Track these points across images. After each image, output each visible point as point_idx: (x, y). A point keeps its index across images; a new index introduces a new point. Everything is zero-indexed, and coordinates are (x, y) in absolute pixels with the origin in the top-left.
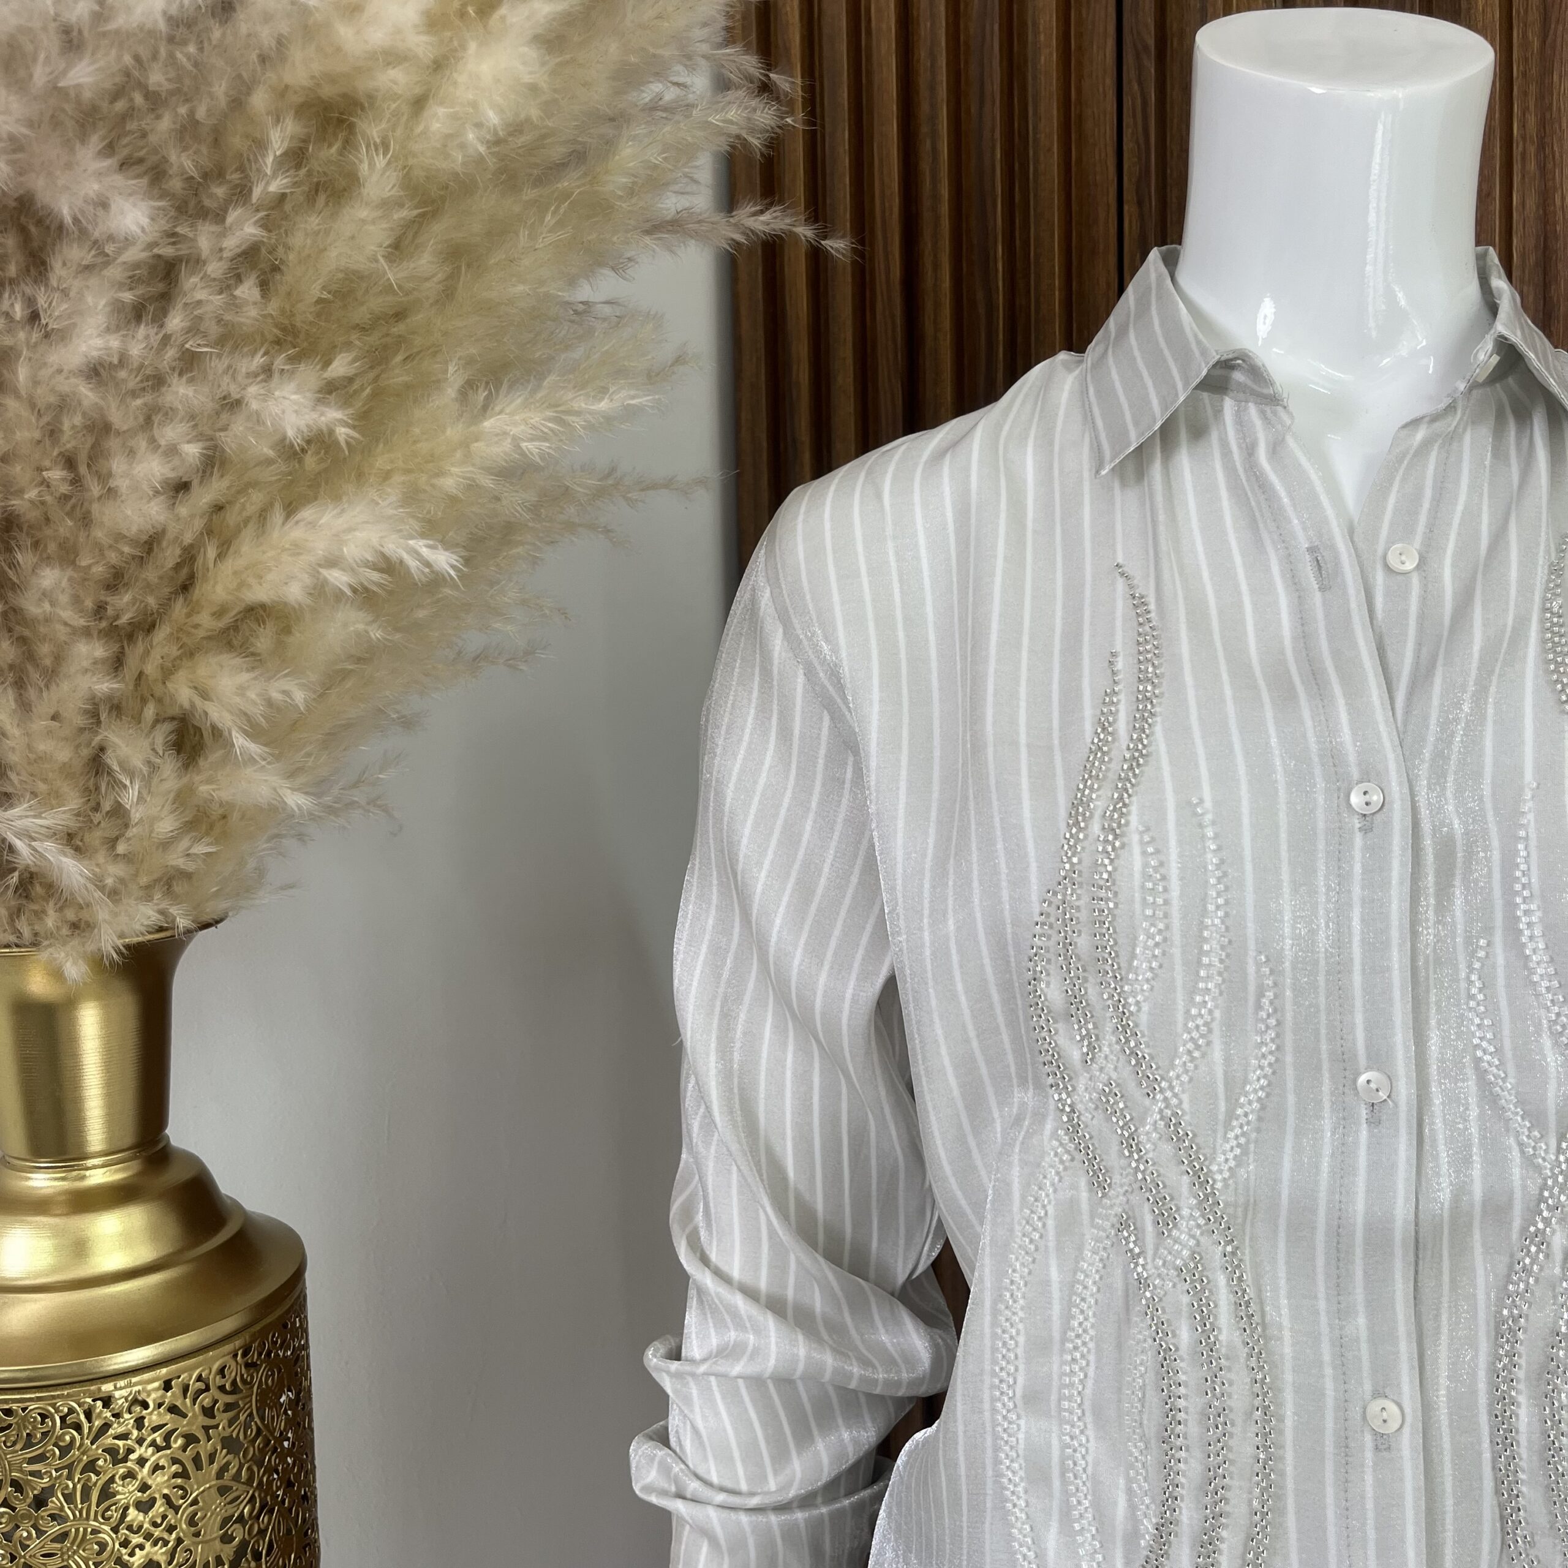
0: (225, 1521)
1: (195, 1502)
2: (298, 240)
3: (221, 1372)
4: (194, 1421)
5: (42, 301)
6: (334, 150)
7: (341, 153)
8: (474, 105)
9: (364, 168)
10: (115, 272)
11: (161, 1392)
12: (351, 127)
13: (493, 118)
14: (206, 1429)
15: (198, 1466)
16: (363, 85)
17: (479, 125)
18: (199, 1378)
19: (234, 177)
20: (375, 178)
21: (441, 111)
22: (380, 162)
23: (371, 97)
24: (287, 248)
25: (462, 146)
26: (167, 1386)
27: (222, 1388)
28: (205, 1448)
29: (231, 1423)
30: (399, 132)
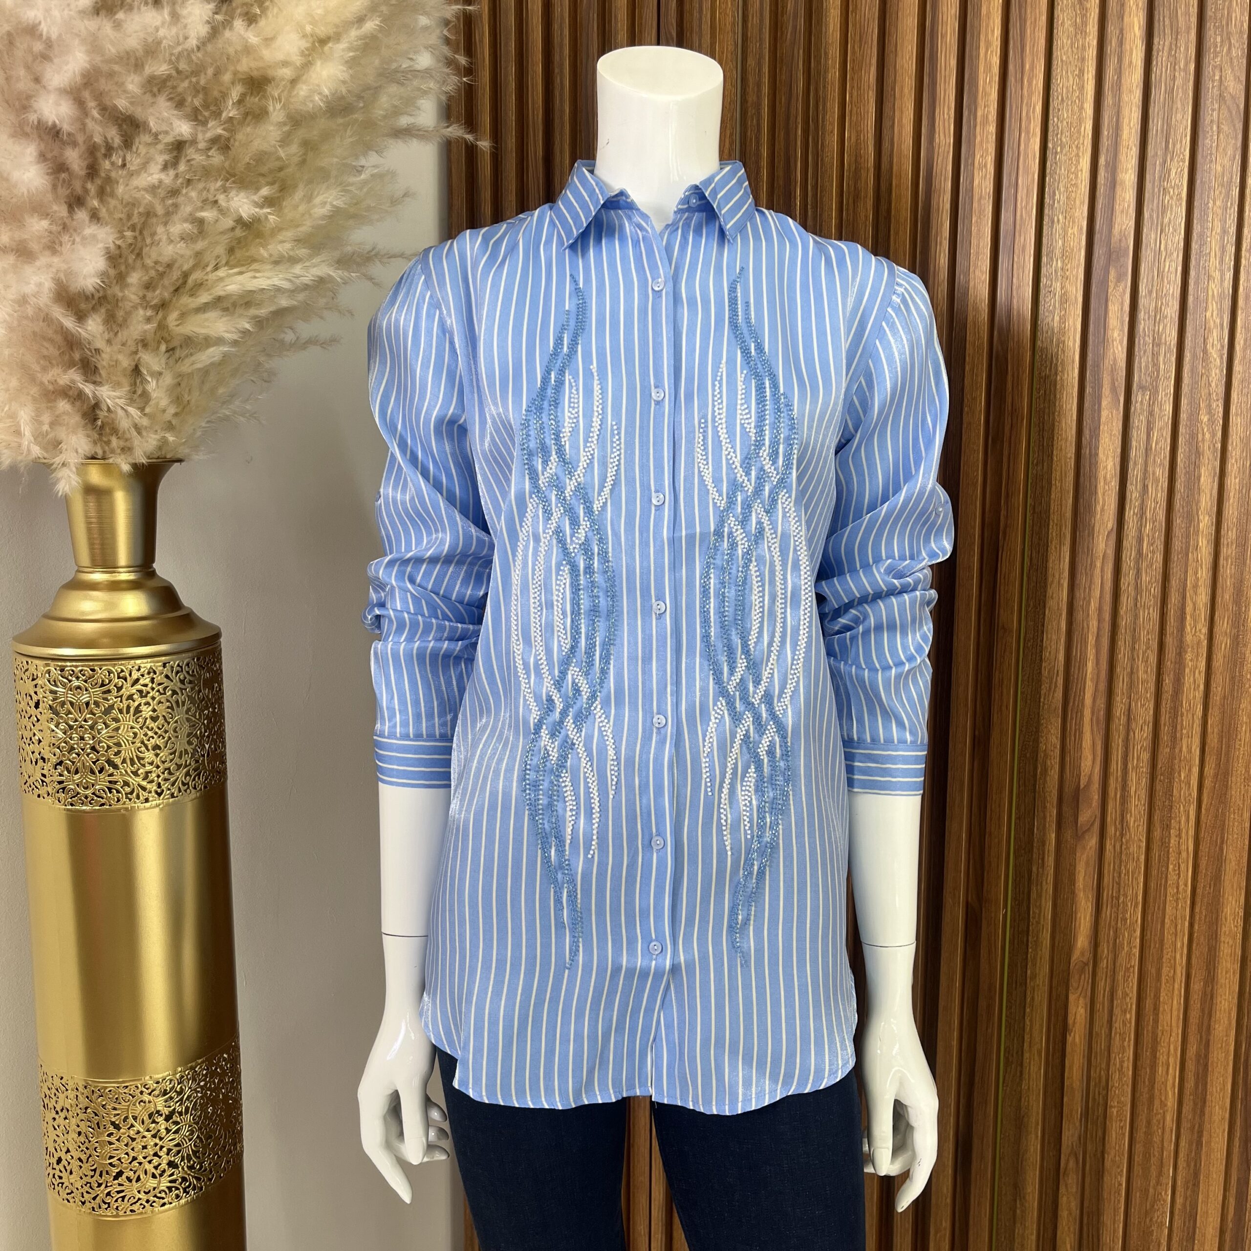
0: (189, 735)
1: (176, 722)
2: (240, 136)
3: (188, 665)
4: (176, 684)
5: (128, 158)
6: (257, 99)
7: (259, 100)
8: (318, 86)
9: (271, 108)
10: (160, 147)
11: (162, 668)
12: (265, 91)
13: (326, 92)
14: (181, 689)
15: (178, 706)
16: (270, 73)
17: (320, 94)
18: (178, 665)
19: (213, 108)
20: (275, 113)
21: (304, 87)
22: (278, 106)
23: (274, 79)
24: (235, 140)
25: (312, 101)
26: (164, 665)
27: (188, 672)
28: (181, 698)
29: (192, 689)
30: (286, 93)
